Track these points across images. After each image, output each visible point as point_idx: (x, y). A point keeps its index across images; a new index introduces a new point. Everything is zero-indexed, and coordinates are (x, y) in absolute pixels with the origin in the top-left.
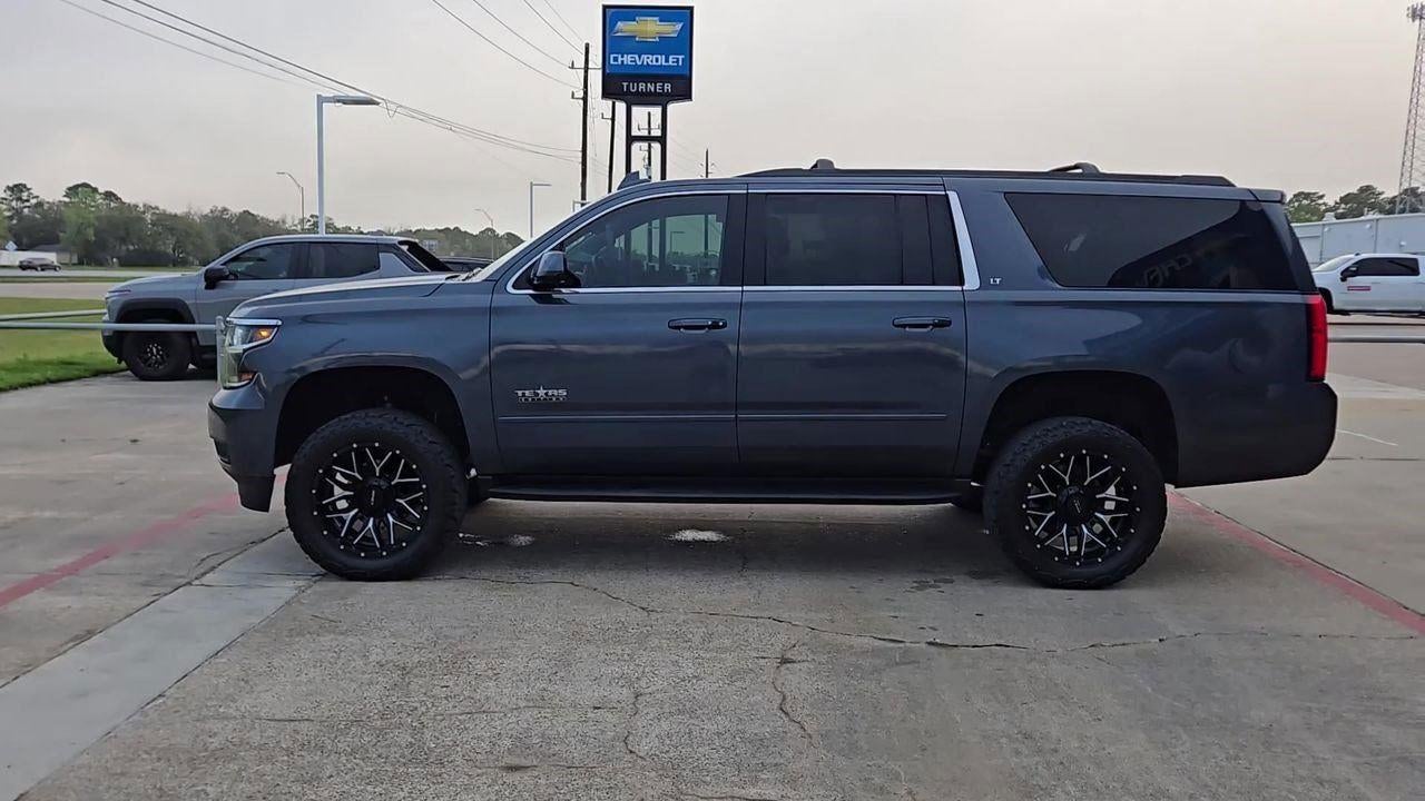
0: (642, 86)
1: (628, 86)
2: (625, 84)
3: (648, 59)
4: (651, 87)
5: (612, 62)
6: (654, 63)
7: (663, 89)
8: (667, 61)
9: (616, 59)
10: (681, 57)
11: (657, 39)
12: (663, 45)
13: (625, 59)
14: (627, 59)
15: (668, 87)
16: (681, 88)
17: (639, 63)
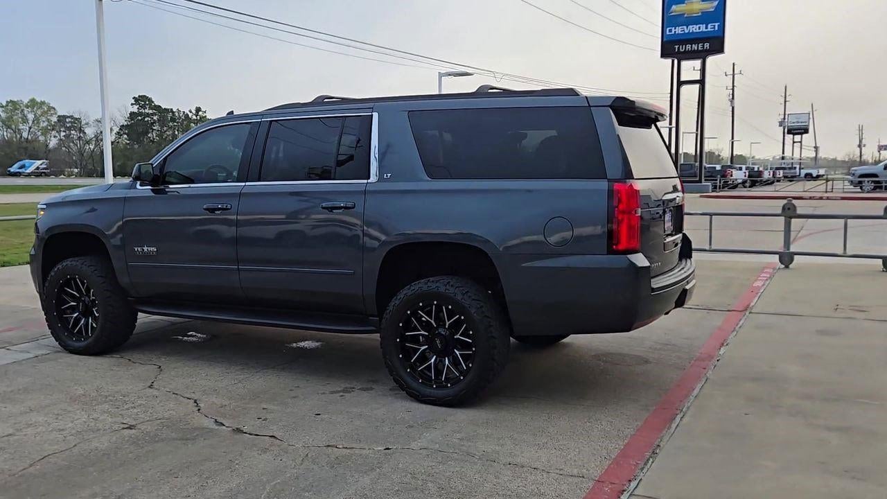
0: (689, 47)
1: (679, 48)
2: (677, 47)
3: (694, 28)
4: (695, 47)
5: (668, 33)
6: (698, 31)
7: (703, 47)
8: (706, 28)
9: (670, 31)
10: (717, 24)
11: (700, 14)
12: (705, 18)
13: (677, 30)
14: (679, 30)
15: (707, 45)
16: (716, 44)
17: (686, 31)
